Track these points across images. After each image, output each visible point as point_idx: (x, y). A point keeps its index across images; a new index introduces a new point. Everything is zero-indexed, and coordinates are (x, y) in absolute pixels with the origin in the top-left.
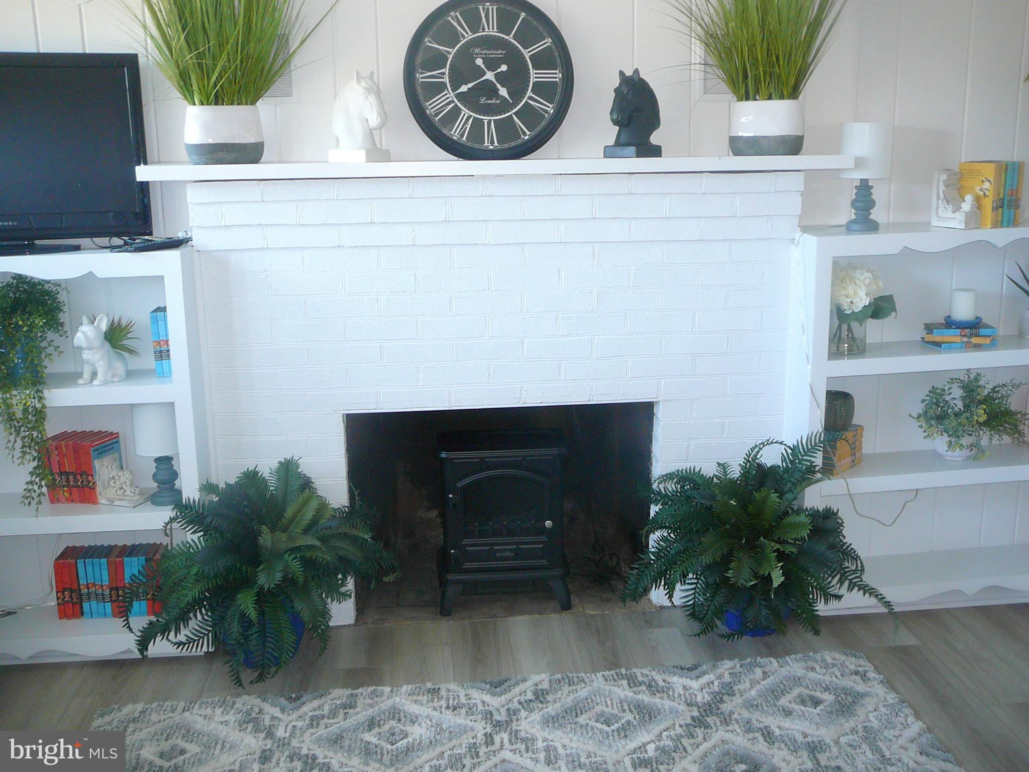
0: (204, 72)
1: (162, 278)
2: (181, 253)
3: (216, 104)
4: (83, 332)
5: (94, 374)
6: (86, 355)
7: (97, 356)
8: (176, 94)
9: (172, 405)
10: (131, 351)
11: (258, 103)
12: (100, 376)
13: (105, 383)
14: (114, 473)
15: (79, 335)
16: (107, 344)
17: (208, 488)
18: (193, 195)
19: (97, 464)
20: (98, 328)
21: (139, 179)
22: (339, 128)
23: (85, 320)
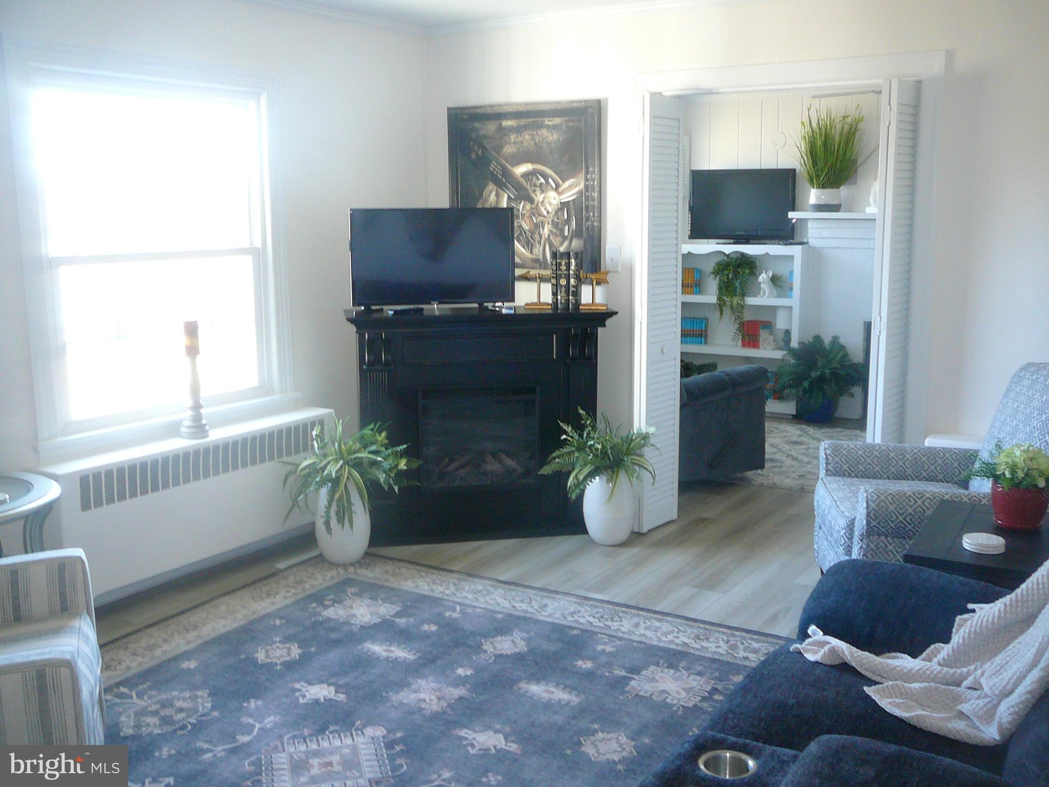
0: (818, 176)
1: (793, 256)
2: (802, 248)
3: (823, 188)
4: (763, 277)
5: (764, 294)
6: (762, 286)
7: (767, 286)
8: (808, 185)
9: (791, 307)
10: (780, 287)
11: (841, 188)
12: (766, 294)
13: (768, 297)
14: (768, 336)
15: (761, 277)
16: (771, 283)
17: (801, 343)
18: (810, 224)
19: (761, 331)
20: (768, 276)
21: (789, 217)
22: (871, 200)
23: (764, 272)
